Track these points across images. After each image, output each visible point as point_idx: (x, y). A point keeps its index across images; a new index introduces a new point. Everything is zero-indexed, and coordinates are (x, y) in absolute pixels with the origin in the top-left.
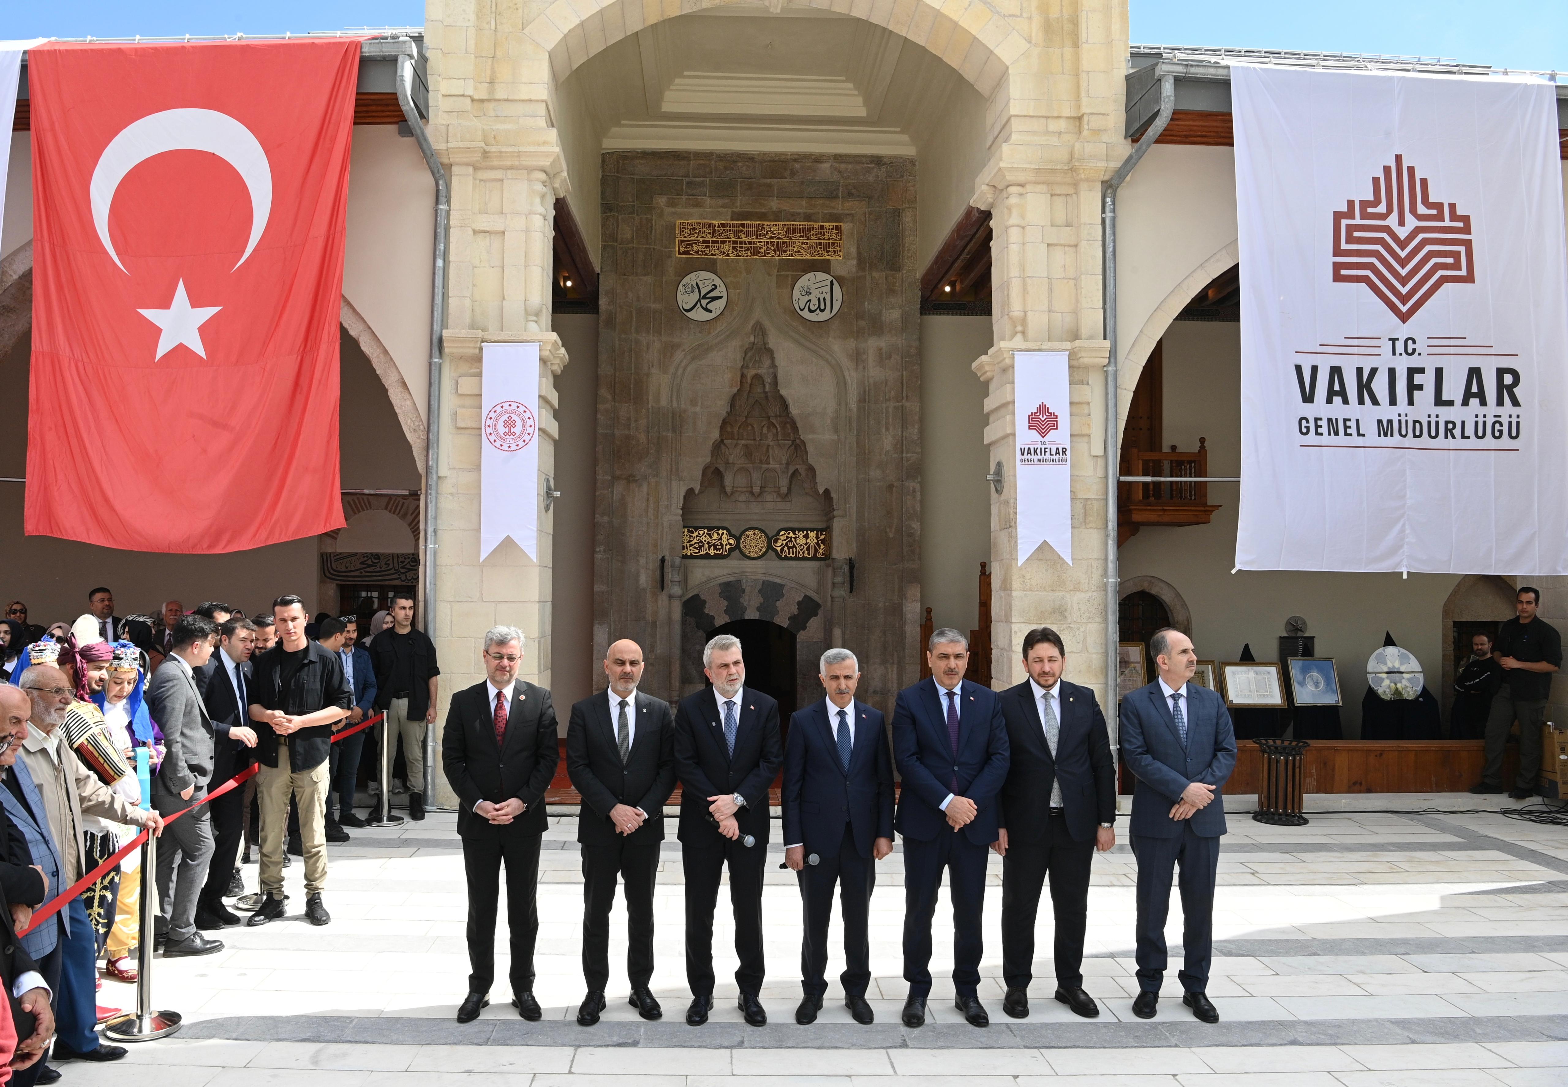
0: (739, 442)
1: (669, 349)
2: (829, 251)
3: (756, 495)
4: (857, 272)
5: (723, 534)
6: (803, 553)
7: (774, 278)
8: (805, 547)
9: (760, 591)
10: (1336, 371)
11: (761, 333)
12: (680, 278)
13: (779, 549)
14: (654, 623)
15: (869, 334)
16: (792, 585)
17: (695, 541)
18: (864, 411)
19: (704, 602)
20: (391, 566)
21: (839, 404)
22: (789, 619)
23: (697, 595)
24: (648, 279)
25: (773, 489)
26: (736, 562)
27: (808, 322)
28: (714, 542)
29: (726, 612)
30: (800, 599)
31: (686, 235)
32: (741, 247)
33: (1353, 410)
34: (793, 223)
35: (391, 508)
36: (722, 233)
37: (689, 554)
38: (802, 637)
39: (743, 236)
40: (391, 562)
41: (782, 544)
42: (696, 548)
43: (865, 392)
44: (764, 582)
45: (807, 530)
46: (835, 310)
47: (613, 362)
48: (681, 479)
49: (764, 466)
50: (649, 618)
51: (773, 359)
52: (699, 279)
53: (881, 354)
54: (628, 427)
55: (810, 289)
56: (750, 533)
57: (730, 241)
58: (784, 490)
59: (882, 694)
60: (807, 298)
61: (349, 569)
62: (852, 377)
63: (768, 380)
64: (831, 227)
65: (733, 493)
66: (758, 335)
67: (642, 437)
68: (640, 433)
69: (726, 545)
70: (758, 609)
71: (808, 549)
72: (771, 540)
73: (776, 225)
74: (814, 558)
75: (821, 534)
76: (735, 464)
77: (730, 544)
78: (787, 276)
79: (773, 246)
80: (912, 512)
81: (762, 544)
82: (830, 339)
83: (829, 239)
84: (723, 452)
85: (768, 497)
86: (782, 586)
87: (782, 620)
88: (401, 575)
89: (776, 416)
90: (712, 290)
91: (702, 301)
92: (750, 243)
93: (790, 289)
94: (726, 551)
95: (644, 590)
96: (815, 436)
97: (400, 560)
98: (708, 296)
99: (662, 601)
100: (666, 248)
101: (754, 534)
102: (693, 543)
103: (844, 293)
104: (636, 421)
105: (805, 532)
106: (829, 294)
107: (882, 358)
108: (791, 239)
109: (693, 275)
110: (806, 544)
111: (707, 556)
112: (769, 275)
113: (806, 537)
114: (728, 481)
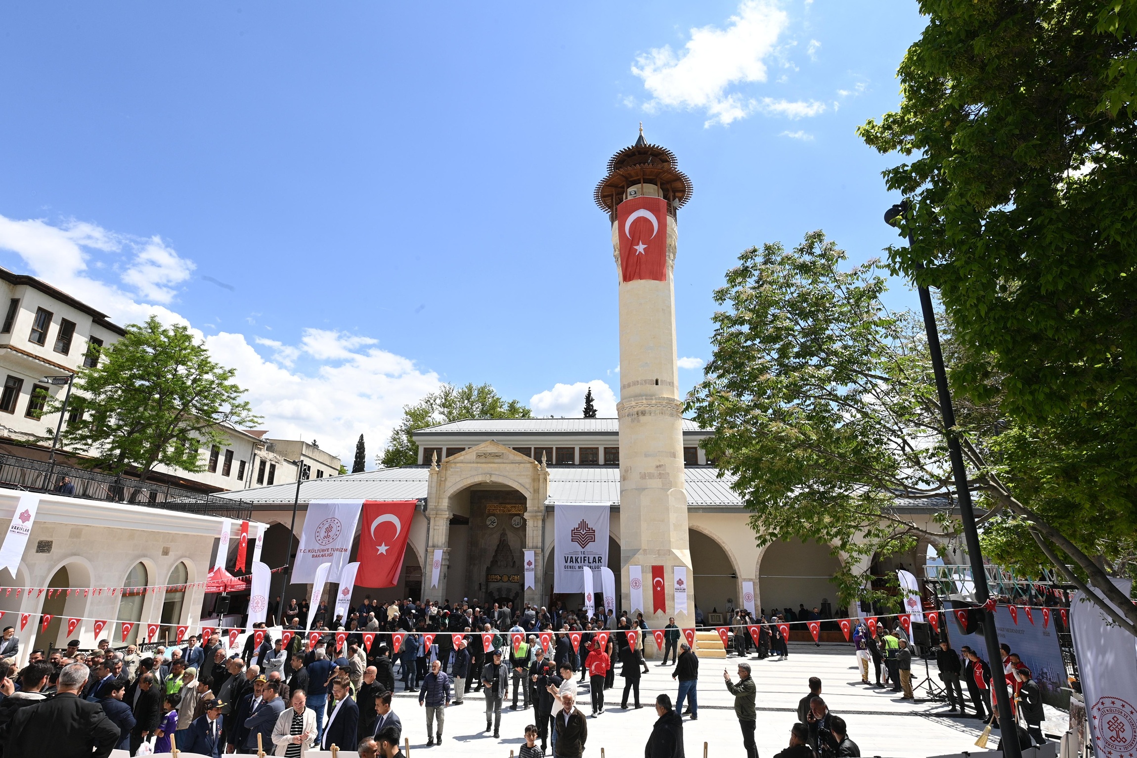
0: (501, 554)
1: (484, 534)
2: (520, 511)
7: (508, 518)
9: (506, 590)
10: (572, 557)
11: (504, 530)
12: (487, 518)
16: (514, 589)
19: (493, 593)
22: (513, 597)
23: (491, 591)
24: (480, 518)
26: (501, 583)
27: (516, 528)
29: (498, 595)
30: (515, 592)
32: (501, 511)
33: (574, 564)
34: (512, 505)
36: (497, 507)
39: (501, 508)
41: (512, 579)
46: (521, 525)
48: (486, 564)
49: (507, 560)
51: (507, 536)
55: (516, 520)
58: (512, 566)
60: (515, 522)
64: (521, 506)
68: (477, 554)
70: (506, 595)
72: (509, 577)
73: (508, 505)
76: (500, 559)
78: (511, 517)
79: (507, 510)
81: (507, 579)
82: (520, 532)
84: (496, 558)
86: (511, 589)
93: (511, 520)
94: (498, 580)
95: (476, 590)
96: (516, 554)
98: (493, 522)
99: (480, 593)
100: (484, 511)
103: (523, 521)
104: (476, 551)
106: (520, 521)
108: (511, 509)
109: (490, 517)
111: (494, 582)
113: (517, 577)
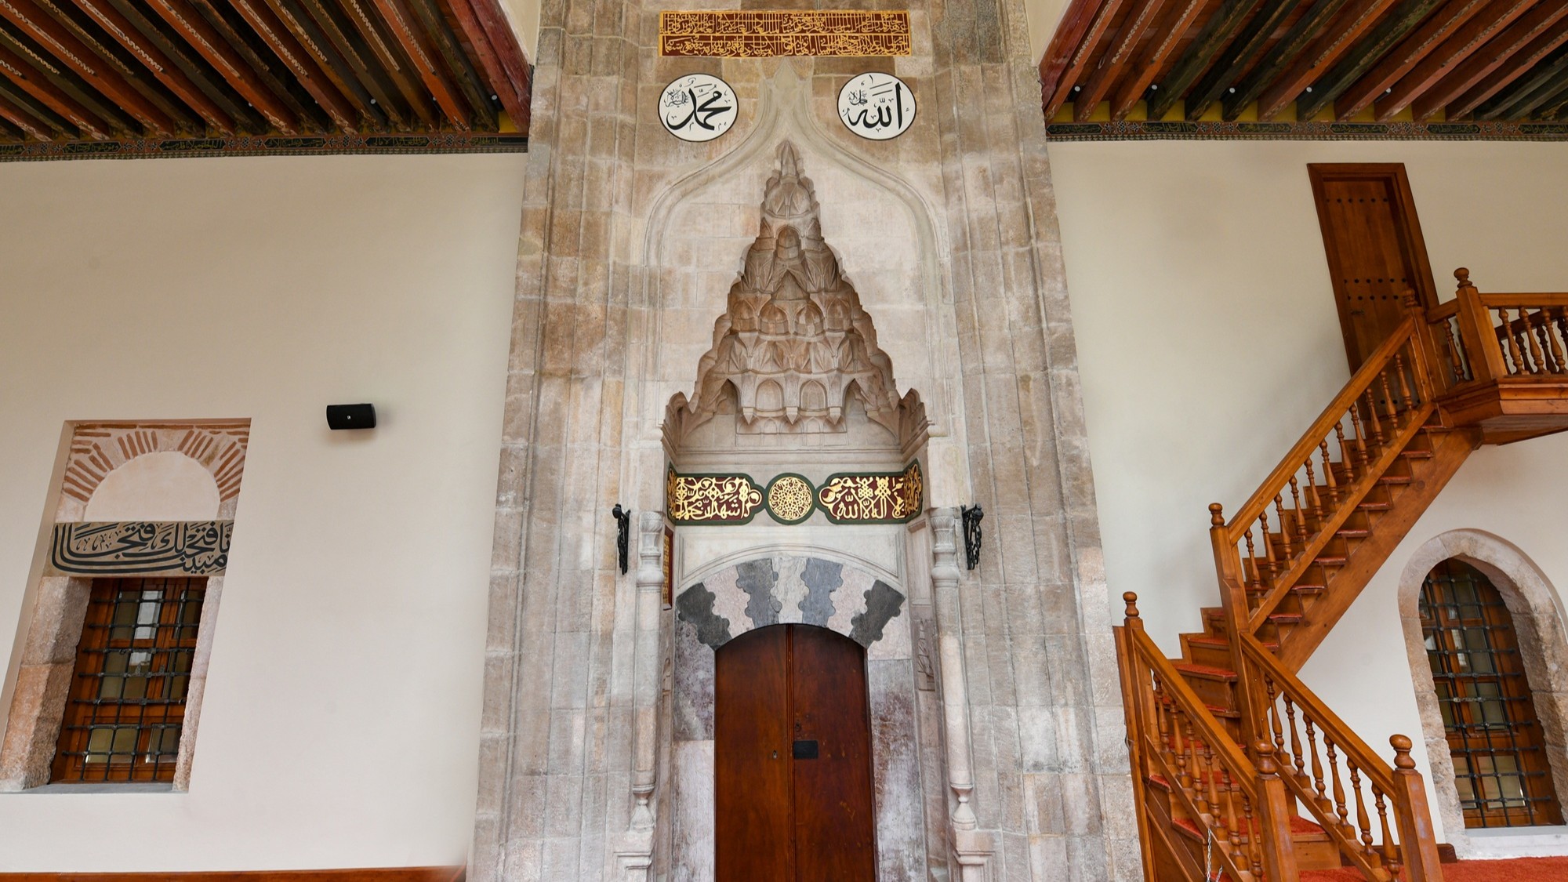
0: (763, 337)
1: (643, 183)
2: (891, 47)
3: (792, 421)
4: (936, 70)
5: (741, 484)
6: (870, 511)
7: (809, 81)
8: (873, 502)
9: (803, 576)
11: (791, 161)
12: (664, 85)
13: (831, 506)
14: (607, 638)
15: (962, 150)
16: (855, 565)
17: (697, 496)
18: (967, 263)
19: (712, 596)
20: (171, 544)
21: (923, 258)
22: (853, 621)
23: (701, 585)
24: (614, 80)
25: (817, 414)
26: (763, 529)
27: (865, 141)
28: (726, 497)
29: (748, 612)
30: (870, 588)
31: (675, 30)
32: (758, 44)
34: (833, 11)
35: (189, 448)
36: (728, 27)
37: (687, 518)
38: (876, 653)
39: (761, 30)
40: (172, 538)
41: (836, 499)
42: (699, 509)
43: (964, 234)
44: (808, 560)
45: (874, 475)
46: (906, 123)
47: (550, 193)
48: (663, 379)
49: (804, 377)
50: (597, 625)
51: (811, 195)
52: (695, 84)
53: (985, 178)
54: (573, 293)
55: (864, 95)
56: (784, 482)
57: (739, 37)
58: (835, 413)
59: (1051, 769)
60: (861, 108)
61: (98, 551)
62: (941, 217)
63: (805, 232)
64: (892, 16)
65: (755, 420)
66: (787, 163)
67: (595, 310)
68: (592, 303)
69: (746, 502)
70: (801, 606)
71: (877, 505)
72: (818, 492)
73: (809, 15)
74: (889, 520)
75: (897, 482)
76: (757, 373)
77: (753, 501)
78: (829, 79)
79: (805, 41)
80: (1070, 419)
81: (805, 499)
82: (901, 163)
83: (889, 32)
84: (738, 353)
85: (812, 426)
86: (838, 567)
87: (843, 626)
88: (186, 560)
89: (819, 291)
90: (714, 99)
91: (698, 114)
92: (771, 38)
93: (834, 96)
94: (746, 512)
95: (590, 573)
96: (886, 306)
97: (188, 533)
98: (707, 107)
99: (625, 592)
100: (644, 44)
101: (791, 484)
102: (693, 500)
103: (918, 100)
104: (586, 284)
105: (871, 479)
106: (895, 101)
107: (989, 184)
108: (832, 32)
109: (684, 81)
110: (874, 497)
111: (716, 521)
112: (802, 78)
113: (873, 486)
114: (747, 398)
